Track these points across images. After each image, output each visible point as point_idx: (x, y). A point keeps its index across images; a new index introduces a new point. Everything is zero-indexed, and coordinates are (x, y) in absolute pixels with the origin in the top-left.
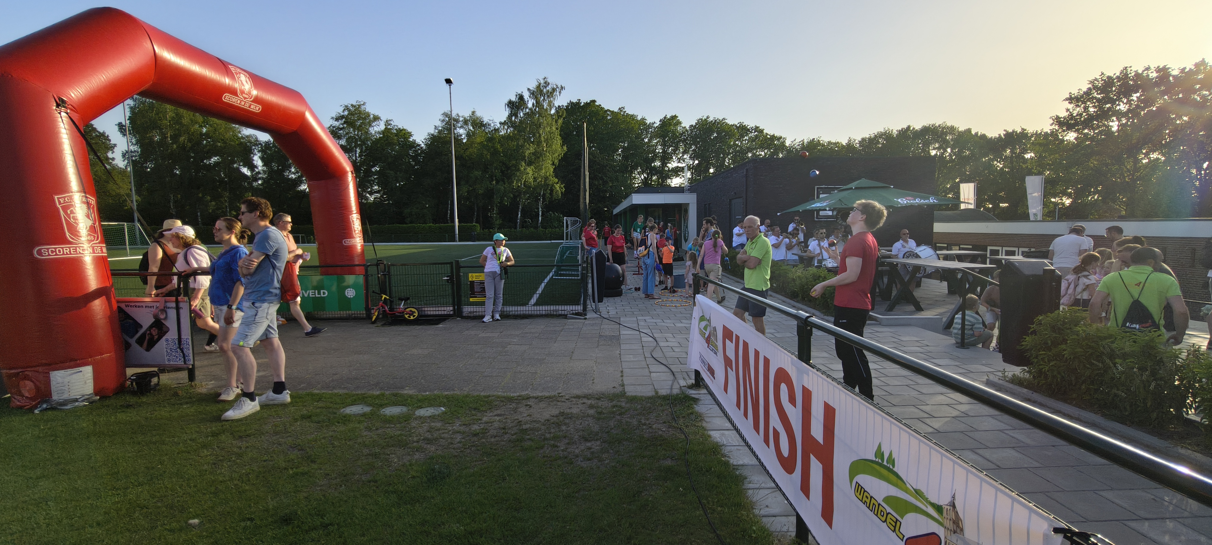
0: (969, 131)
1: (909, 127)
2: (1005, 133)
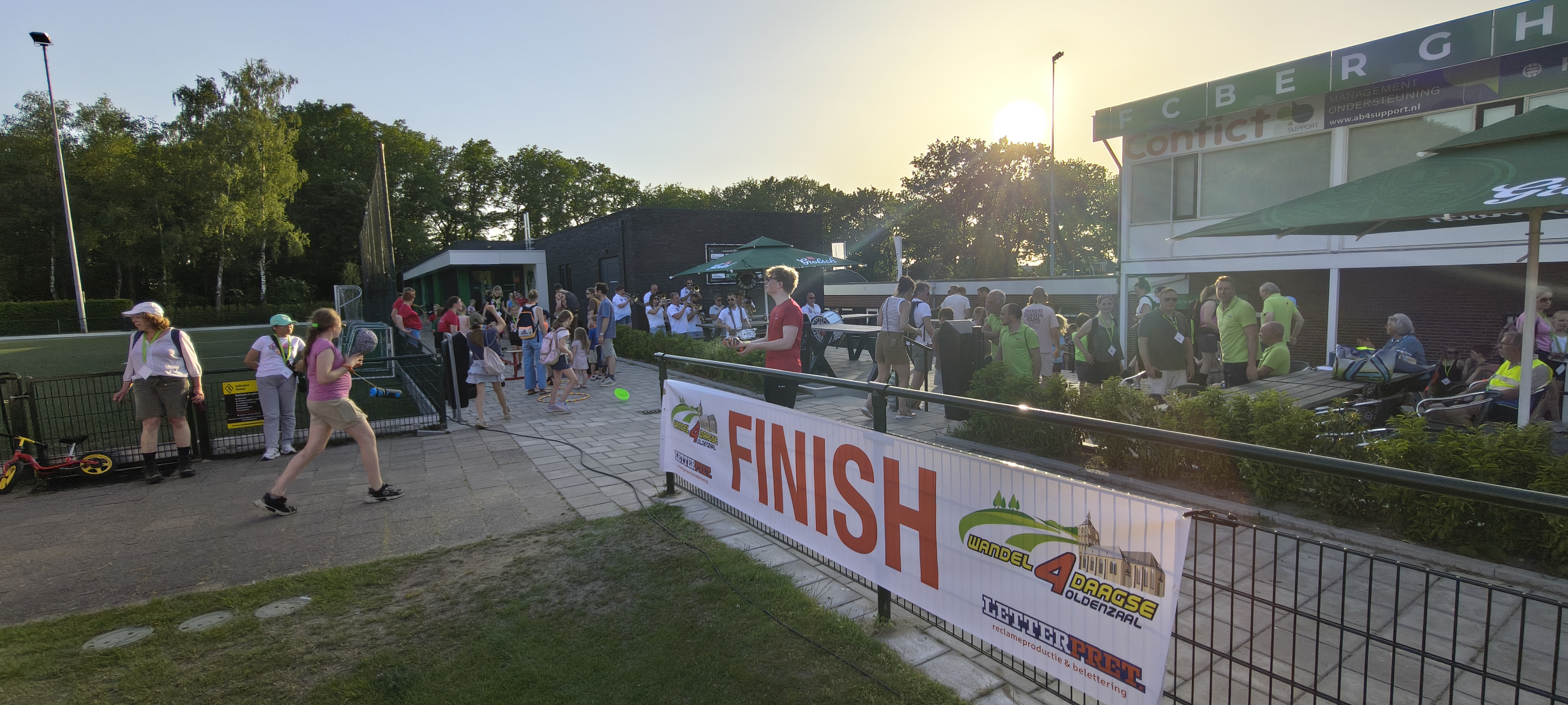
0: (828, 186)
1: (772, 178)
2: (858, 191)
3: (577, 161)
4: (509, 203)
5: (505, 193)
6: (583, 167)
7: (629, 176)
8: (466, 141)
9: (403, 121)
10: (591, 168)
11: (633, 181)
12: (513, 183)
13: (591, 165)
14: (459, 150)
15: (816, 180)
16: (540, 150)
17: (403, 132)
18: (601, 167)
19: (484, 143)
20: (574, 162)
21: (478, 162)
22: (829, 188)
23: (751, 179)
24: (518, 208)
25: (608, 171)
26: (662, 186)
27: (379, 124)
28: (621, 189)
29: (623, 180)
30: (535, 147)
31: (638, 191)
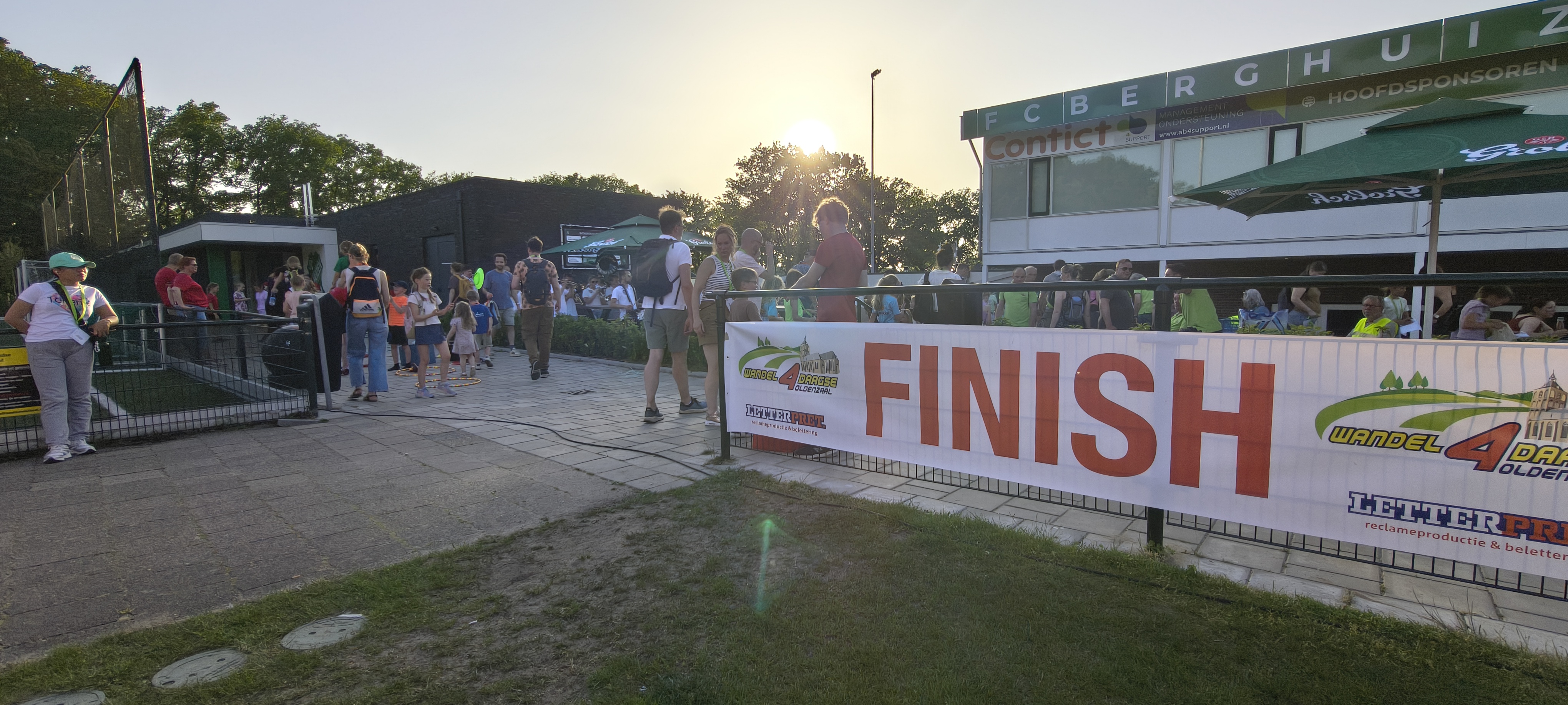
3: (338, 139)
4: (245, 183)
5: (241, 169)
6: (347, 147)
7: (408, 161)
8: (184, 102)
9: (87, 68)
10: (357, 148)
11: (413, 167)
12: (251, 159)
13: (357, 144)
14: (174, 112)
15: (625, 180)
16: (290, 121)
17: (89, 82)
18: (370, 148)
19: (210, 107)
20: (334, 139)
21: (204, 129)
22: (638, 188)
23: (553, 173)
24: (259, 189)
25: (379, 152)
26: (449, 174)
27: (49, 68)
28: (397, 174)
29: (401, 165)
30: (284, 117)
31: (419, 178)
